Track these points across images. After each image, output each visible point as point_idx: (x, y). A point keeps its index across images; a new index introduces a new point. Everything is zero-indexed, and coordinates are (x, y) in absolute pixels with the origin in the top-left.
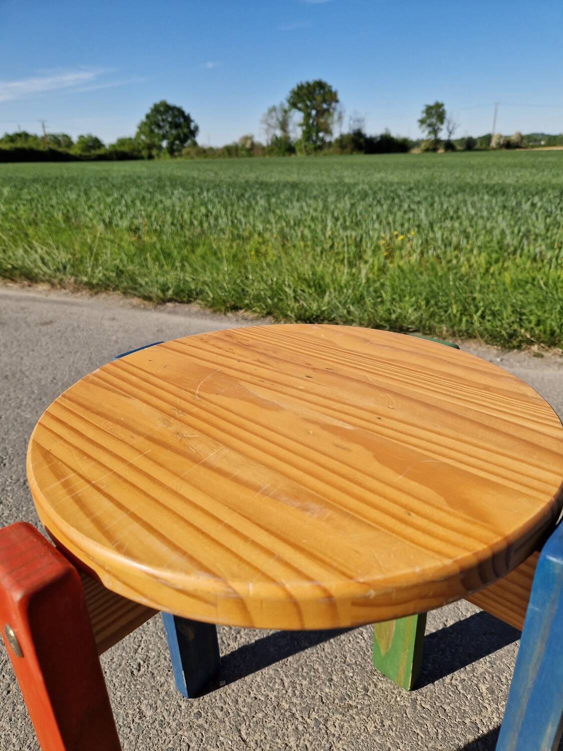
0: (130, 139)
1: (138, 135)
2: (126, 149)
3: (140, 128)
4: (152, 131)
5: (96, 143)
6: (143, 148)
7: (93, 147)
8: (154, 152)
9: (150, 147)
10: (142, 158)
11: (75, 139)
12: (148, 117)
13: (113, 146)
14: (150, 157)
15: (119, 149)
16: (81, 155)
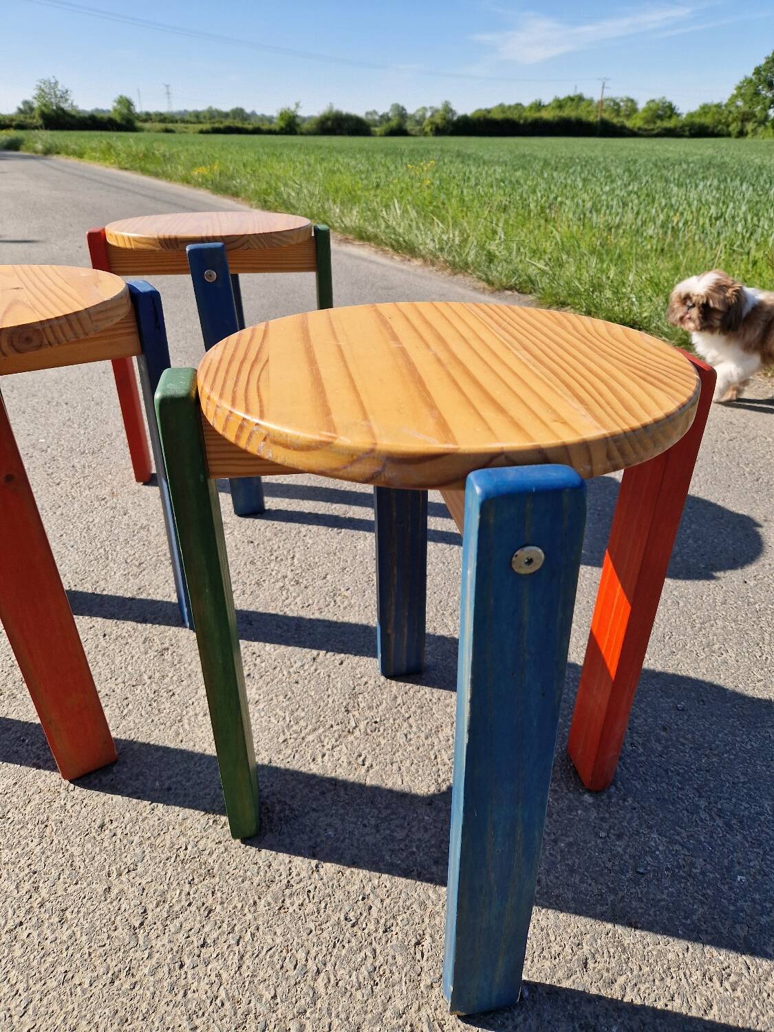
0: (718, 106)
1: (734, 97)
2: (707, 121)
3: (739, 88)
4: (757, 93)
5: (669, 111)
6: (734, 120)
7: (661, 117)
8: (749, 126)
9: (746, 117)
10: (729, 135)
11: (641, 105)
12: (758, 71)
13: (691, 115)
14: (742, 134)
15: (697, 120)
16: (639, 129)
